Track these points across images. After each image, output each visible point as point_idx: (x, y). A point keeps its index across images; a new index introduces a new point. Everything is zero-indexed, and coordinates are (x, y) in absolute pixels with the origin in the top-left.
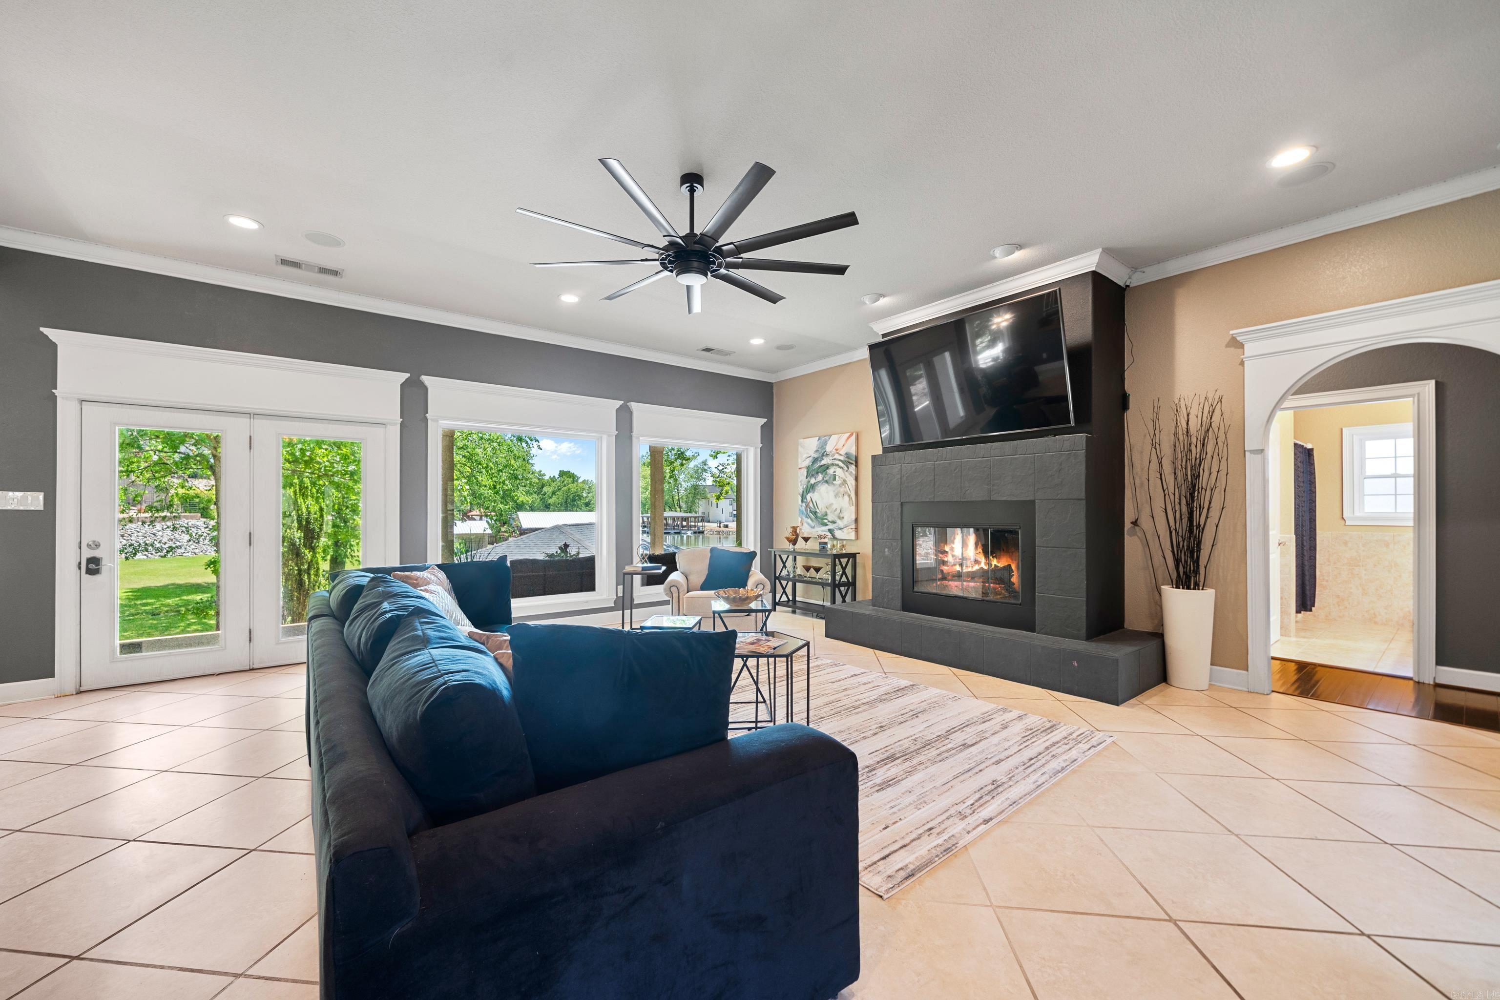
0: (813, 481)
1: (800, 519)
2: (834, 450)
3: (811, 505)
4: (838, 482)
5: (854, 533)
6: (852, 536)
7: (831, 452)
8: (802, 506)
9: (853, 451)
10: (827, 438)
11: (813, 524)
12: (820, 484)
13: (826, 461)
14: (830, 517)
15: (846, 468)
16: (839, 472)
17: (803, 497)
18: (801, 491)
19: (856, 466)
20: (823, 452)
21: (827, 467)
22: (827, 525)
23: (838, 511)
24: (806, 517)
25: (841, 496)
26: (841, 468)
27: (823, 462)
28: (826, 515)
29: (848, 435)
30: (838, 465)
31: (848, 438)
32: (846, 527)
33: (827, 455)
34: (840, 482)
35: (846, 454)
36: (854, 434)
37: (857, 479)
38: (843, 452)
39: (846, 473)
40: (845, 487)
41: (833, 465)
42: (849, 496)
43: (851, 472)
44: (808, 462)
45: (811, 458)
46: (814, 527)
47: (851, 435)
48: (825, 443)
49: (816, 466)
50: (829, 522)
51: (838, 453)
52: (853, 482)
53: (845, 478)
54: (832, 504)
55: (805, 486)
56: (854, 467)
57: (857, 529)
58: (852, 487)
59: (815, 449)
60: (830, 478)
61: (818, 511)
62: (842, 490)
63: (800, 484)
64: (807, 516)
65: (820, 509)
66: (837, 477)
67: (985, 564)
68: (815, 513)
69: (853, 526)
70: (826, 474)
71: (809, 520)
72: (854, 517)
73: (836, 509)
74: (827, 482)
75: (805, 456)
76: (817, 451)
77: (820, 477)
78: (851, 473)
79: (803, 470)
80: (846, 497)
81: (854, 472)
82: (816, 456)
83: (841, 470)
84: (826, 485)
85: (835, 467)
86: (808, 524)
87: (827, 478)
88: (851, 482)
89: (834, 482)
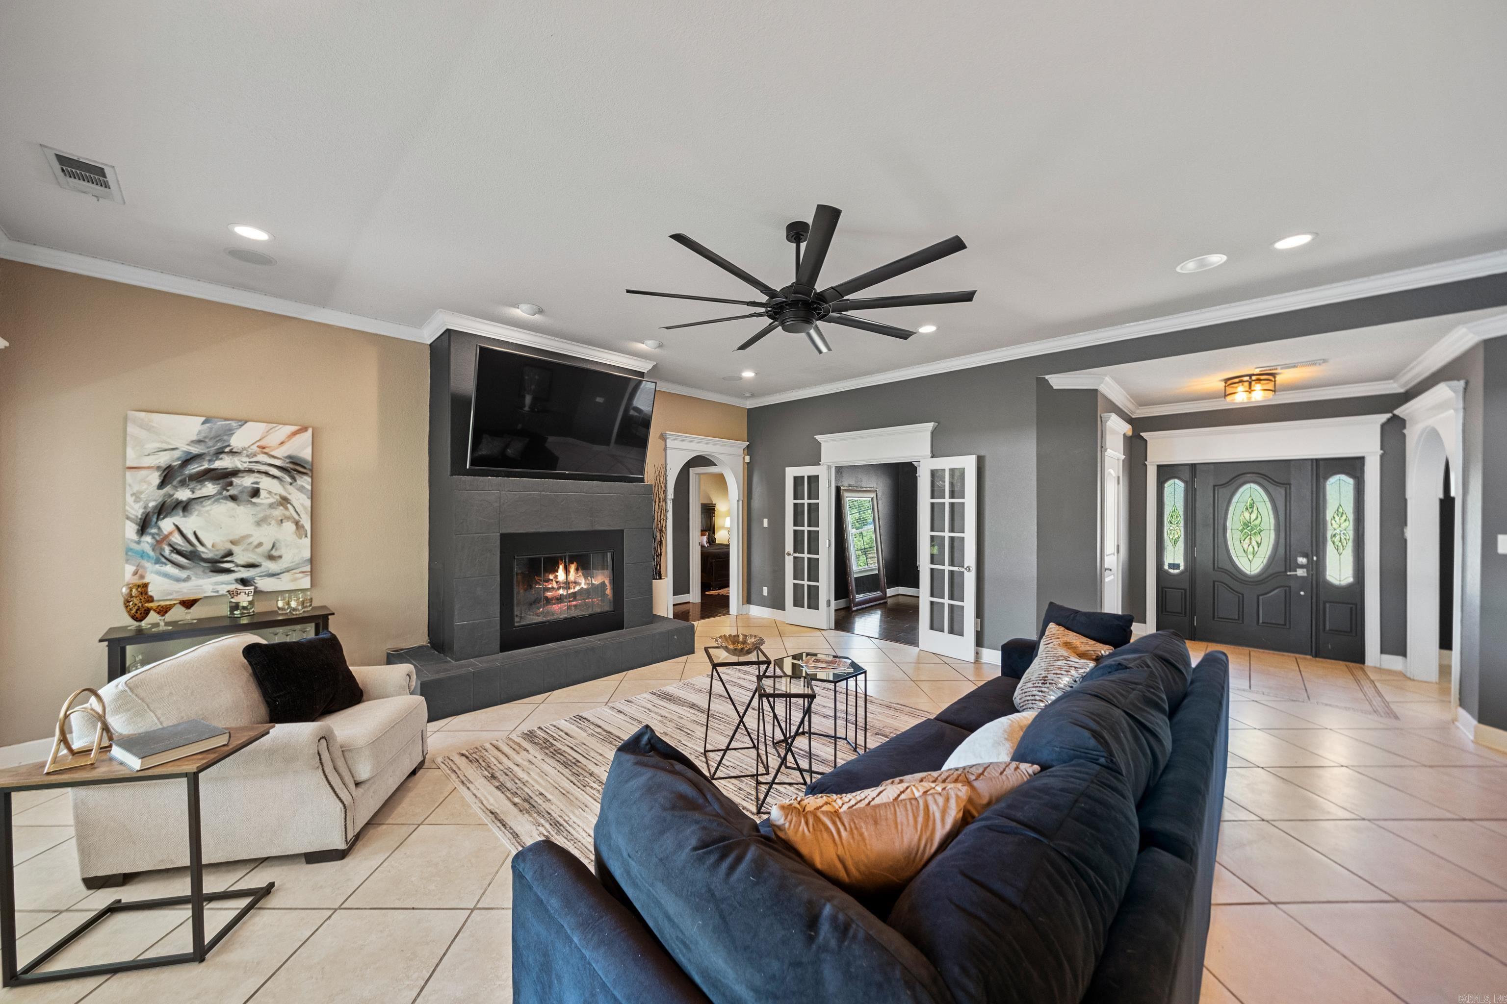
0: (183, 494)
1: (130, 569)
2: (255, 448)
3: (177, 539)
4: (264, 498)
5: (309, 578)
6: (306, 583)
7: (244, 449)
8: (139, 543)
9: (306, 454)
10: (234, 424)
11: (183, 574)
12: (209, 502)
13: (225, 463)
14: (241, 557)
15: (289, 480)
16: (265, 483)
17: (144, 526)
18: (137, 511)
19: (312, 477)
20: (219, 445)
21: (235, 473)
22: (233, 571)
23: (267, 546)
24: (157, 562)
25: (273, 522)
26: (274, 477)
27: (218, 464)
28: (230, 554)
29: (294, 428)
30: (267, 474)
31: (295, 434)
32: (288, 571)
33: (232, 452)
34: (272, 500)
35: (290, 457)
36: (310, 431)
37: (313, 497)
38: (282, 452)
39: (289, 487)
40: (287, 509)
41: (251, 471)
42: (297, 523)
43: (303, 487)
44: (164, 459)
45: (177, 454)
46: (188, 579)
47: (304, 429)
48: (230, 432)
49: (194, 468)
50: (237, 566)
51: (266, 453)
52: (308, 503)
53: (284, 494)
54: (249, 536)
55: (152, 504)
56: (309, 480)
57: (312, 572)
58: (305, 508)
59: (195, 438)
60: (242, 492)
61: (200, 548)
62: (279, 512)
63: (130, 499)
64: (162, 559)
65: (209, 545)
66: (263, 494)
67: (585, 584)
68: (192, 556)
69: (308, 568)
70: (231, 484)
71: (169, 569)
72: (307, 554)
73: (260, 544)
74: (233, 498)
75: (152, 446)
76: (199, 442)
77: (210, 488)
78: (301, 489)
79: (143, 472)
80: (289, 527)
81: (309, 487)
82: (195, 450)
83: (275, 481)
84: (231, 504)
85: (256, 475)
86: (166, 575)
87: (233, 491)
88: (301, 501)
89: (254, 500)
